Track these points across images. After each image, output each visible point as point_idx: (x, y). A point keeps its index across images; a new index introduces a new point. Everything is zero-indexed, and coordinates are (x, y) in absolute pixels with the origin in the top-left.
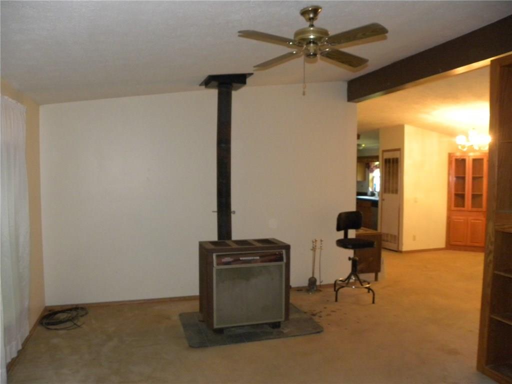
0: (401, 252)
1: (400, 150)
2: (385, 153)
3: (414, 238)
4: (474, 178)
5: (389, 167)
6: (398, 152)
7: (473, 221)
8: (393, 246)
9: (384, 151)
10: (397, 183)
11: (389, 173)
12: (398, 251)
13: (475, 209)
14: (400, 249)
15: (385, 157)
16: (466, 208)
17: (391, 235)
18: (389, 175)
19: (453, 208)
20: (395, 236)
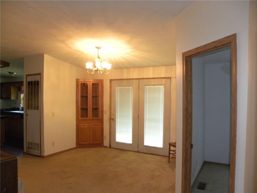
0: (43, 157)
1: (40, 74)
2: (28, 77)
3: (53, 144)
4: (93, 97)
5: (32, 89)
6: (39, 76)
7: (93, 126)
8: (36, 152)
9: (27, 75)
10: (38, 101)
11: (32, 93)
12: (41, 157)
13: (95, 118)
14: (42, 155)
15: (28, 81)
16: (88, 118)
17: (35, 144)
18: (32, 95)
19: (80, 118)
20: (38, 144)
